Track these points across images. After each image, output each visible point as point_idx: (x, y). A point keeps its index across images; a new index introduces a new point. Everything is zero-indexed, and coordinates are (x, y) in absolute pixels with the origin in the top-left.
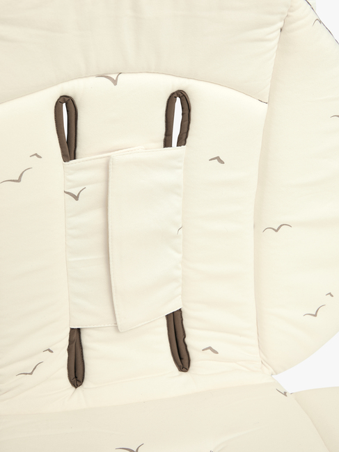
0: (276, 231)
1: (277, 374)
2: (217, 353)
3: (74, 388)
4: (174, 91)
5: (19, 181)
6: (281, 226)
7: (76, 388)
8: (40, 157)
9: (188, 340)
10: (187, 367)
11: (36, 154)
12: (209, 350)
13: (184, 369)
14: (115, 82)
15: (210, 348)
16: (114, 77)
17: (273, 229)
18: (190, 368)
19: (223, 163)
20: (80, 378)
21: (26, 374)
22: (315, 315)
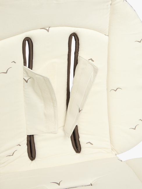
0: (116, 91)
1: (118, 154)
2: (92, 144)
3: (31, 161)
4: (72, 33)
5: (6, 73)
6: (117, 89)
7: (32, 161)
8: (16, 63)
9: (80, 139)
10: (80, 151)
11: (14, 62)
12: (89, 143)
13: (78, 152)
14: (48, 31)
15: (89, 142)
16: (48, 29)
17: (114, 90)
18: (81, 151)
19: (94, 61)
20: (34, 157)
21: (10, 156)
22: (135, 129)
